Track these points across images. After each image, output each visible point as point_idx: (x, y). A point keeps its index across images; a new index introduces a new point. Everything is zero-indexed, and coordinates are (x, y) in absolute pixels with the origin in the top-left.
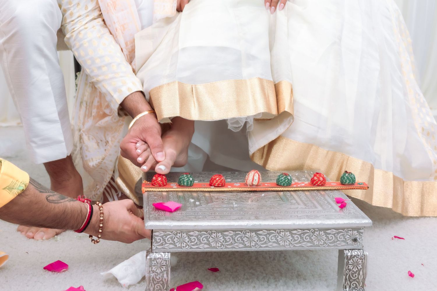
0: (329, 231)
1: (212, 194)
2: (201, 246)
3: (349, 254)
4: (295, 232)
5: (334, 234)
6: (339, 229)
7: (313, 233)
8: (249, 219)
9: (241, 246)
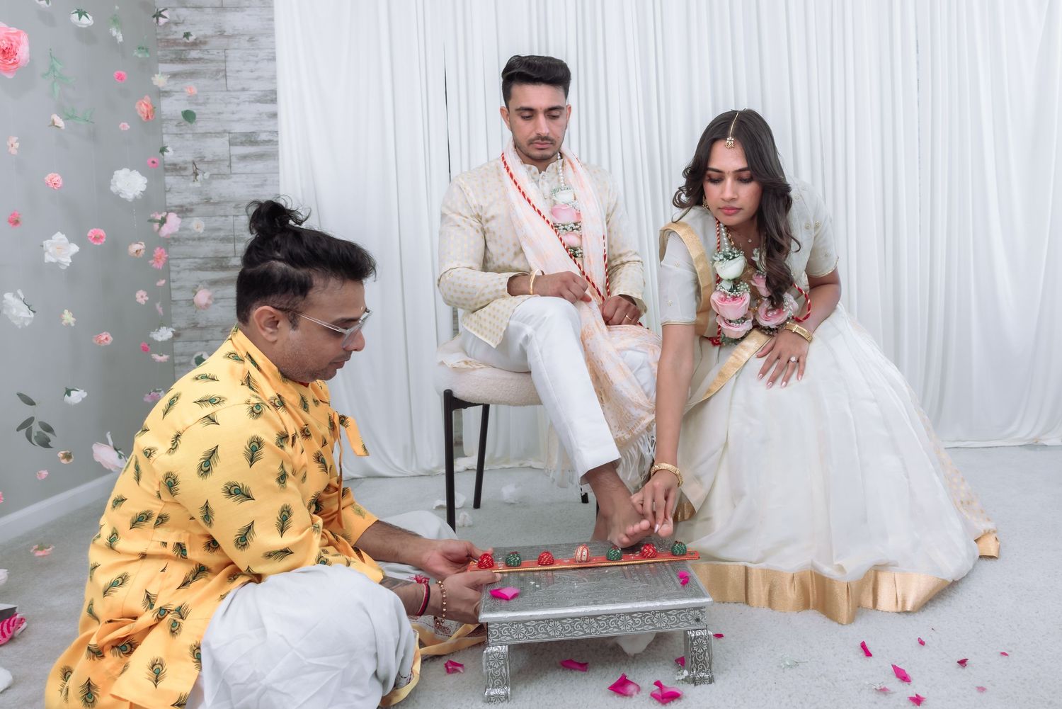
0: (670, 613)
1: (555, 573)
2: (539, 636)
3: (693, 635)
4: (635, 615)
5: (676, 615)
6: (680, 610)
7: (654, 615)
8: (587, 604)
9: (581, 633)
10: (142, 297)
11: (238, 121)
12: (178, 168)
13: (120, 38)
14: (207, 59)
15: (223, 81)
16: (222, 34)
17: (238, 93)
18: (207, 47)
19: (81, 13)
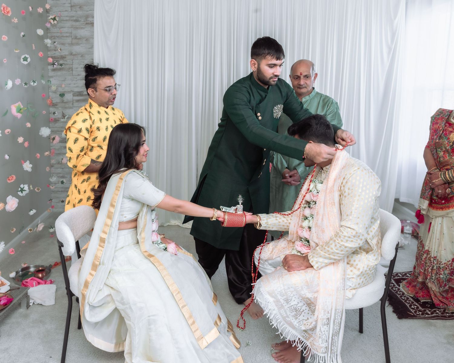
10: (48, 169)
11: (76, 87)
12: (54, 104)
13: (44, 83)
14: (66, 64)
15: (71, 72)
16: (71, 54)
17: (77, 76)
18: (66, 59)
19: (34, 82)
